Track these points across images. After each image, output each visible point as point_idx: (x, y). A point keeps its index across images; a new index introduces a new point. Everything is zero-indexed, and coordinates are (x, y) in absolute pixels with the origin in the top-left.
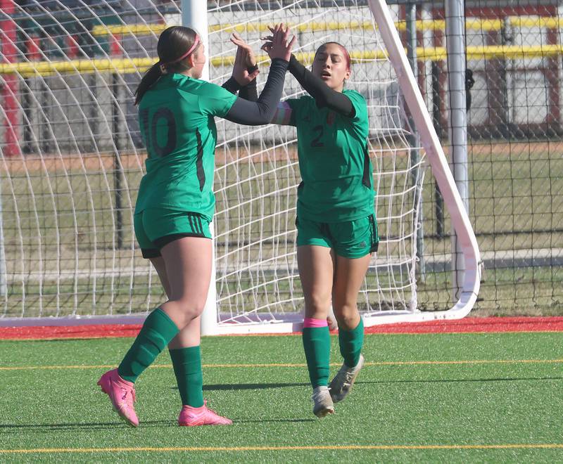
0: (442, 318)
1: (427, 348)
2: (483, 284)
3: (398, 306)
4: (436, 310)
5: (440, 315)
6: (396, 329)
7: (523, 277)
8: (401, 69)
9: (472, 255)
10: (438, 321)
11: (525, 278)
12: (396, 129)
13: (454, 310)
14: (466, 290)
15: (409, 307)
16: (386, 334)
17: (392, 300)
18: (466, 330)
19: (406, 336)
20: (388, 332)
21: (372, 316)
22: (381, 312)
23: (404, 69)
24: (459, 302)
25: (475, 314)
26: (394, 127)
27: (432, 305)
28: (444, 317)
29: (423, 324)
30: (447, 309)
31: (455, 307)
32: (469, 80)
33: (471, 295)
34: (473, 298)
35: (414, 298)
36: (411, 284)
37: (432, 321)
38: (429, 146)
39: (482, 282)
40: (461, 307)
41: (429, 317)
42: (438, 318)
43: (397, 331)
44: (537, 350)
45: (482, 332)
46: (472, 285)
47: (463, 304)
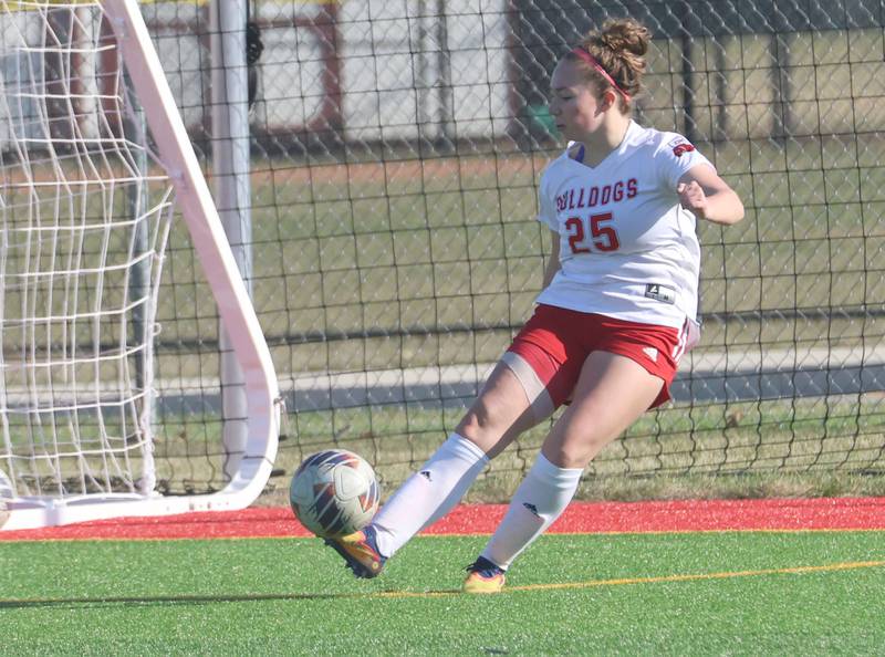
0: (205, 509)
1: (187, 568)
2: (284, 442)
3: (118, 484)
4: (190, 492)
5: (201, 504)
6: (115, 531)
7: (347, 427)
8: (124, 23)
9: (262, 386)
10: (196, 513)
11: (351, 430)
12: (113, 140)
13: (226, 493)
14: (250, 454)
15: (138, 488)
16: (100, 539)
17: (107, 475)
18: (255, 533)
19: (139, 543)
20: (103, 536)
21: (69, 504)
22: (85, 496)
23: (131, 23)
24: (237, 478)
25: (267, 500)
26: (109, 137)
27: (180, 485)
28: (209, 506)
29: (169, 521)
30: (211, 491)
31: (229, 488)
32: (254, 46)
33: (259, 463)
34: (265, 469)
35: (150, 470)
36: (141, 443)
37: (186, 514)
38: (177, 173)
39: (282, 438)
40: (241, 487)
41: (178, 506)
42: (197, 509)
43: (119, 534)
44: (405, 571)
45: (288, 537)
46: (264, 443)
47: (245, 481)
